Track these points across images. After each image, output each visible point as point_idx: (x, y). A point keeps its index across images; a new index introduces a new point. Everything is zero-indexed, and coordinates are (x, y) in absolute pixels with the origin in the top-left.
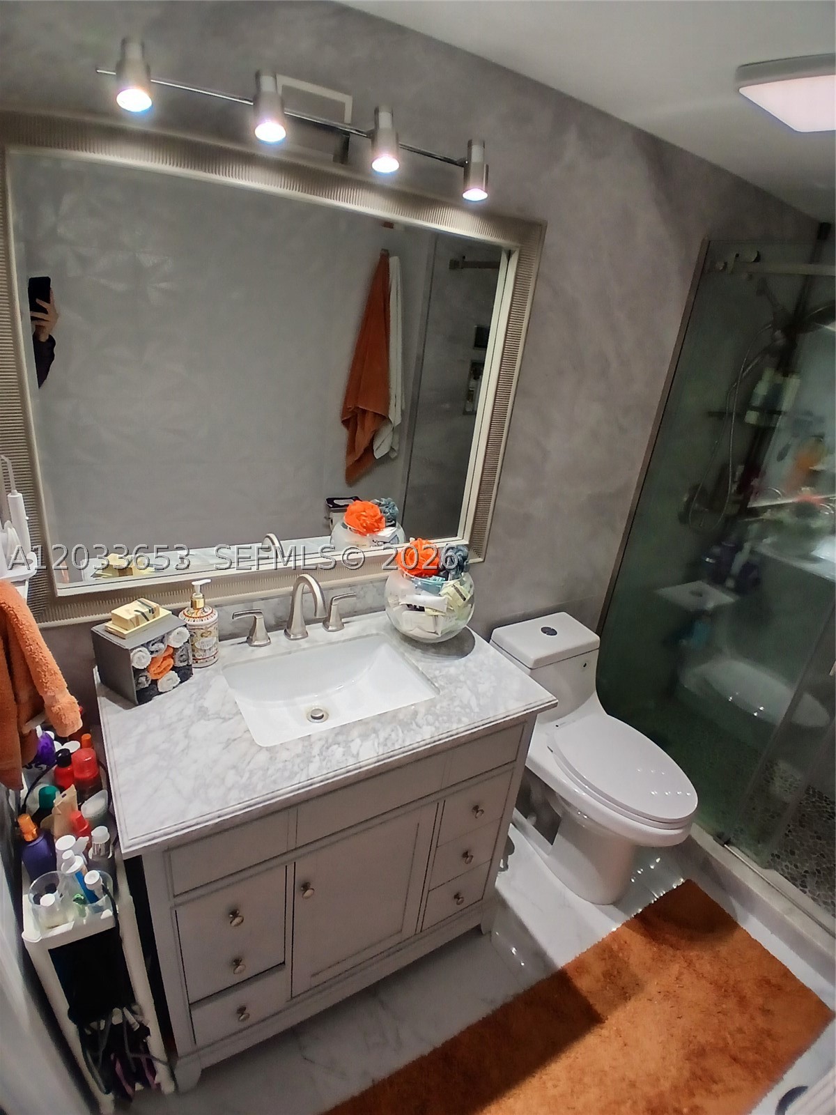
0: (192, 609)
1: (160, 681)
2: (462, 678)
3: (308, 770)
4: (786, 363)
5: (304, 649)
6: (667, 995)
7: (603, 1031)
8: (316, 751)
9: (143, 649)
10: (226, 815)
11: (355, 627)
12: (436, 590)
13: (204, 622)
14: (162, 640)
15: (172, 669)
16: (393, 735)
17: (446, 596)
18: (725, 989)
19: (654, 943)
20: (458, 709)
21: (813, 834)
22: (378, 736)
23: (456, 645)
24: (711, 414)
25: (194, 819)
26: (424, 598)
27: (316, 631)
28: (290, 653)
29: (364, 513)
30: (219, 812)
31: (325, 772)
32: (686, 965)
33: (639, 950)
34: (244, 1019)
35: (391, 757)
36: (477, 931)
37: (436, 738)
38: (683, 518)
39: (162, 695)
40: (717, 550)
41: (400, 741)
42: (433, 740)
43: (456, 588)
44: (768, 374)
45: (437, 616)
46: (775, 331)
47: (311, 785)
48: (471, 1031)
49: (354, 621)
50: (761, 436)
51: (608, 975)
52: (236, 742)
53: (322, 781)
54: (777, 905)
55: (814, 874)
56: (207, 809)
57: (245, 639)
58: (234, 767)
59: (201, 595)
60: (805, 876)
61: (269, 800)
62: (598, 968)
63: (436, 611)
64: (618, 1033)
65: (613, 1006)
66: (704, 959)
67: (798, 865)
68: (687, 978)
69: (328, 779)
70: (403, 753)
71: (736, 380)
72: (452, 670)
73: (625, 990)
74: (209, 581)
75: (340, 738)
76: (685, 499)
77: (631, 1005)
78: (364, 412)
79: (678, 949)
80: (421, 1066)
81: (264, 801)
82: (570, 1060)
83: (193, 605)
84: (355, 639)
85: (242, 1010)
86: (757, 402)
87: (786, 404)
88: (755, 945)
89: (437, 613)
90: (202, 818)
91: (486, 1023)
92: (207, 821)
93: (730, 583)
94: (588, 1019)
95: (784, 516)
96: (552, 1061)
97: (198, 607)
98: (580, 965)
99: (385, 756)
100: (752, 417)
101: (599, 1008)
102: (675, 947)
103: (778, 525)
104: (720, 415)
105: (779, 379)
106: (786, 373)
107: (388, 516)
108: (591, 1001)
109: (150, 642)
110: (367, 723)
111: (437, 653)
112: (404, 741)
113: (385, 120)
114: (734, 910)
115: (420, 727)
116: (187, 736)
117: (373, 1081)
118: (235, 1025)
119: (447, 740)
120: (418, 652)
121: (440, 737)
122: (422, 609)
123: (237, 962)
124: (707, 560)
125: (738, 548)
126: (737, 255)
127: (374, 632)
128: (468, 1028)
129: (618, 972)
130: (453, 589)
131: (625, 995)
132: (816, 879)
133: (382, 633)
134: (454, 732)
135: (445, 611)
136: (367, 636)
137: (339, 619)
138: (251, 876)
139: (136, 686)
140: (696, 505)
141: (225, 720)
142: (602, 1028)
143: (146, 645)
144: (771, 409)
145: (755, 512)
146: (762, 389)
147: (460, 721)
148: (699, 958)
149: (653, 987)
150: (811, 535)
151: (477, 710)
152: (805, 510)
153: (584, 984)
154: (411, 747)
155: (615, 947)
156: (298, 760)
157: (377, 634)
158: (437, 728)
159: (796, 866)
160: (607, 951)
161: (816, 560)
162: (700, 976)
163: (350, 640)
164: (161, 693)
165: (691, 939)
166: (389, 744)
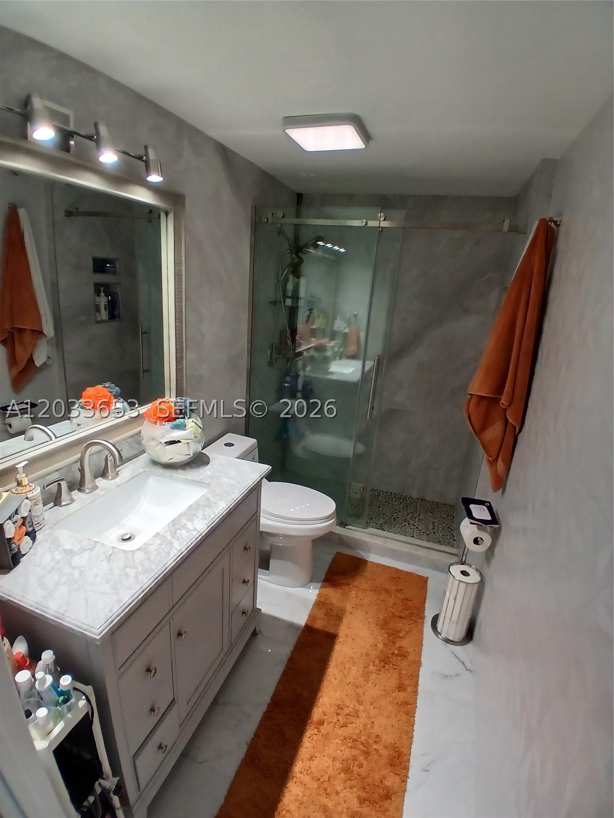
0: (20, 488)
1: (21, 545)
2: (217, 474)
3: (174, 547)
4: (296, 271)
5: (103, 496)
6: (356, 607)
7: (340, 639)
8: (169, 537)
9: (9, 521)
10: (146, 589)
11: (126, 471)
12: (182, 427)
13: (35, 493)
14: (16, 512)
15: (25, 535)
16: (206, 513)
17: (191, 429)
18: (377, 590)
19: (338, 588)
20: (228, 488)
21: (375, 507)
22: (198, 517)
23: (198, 461)
24: (271, 302)
25: (129, 599)
26: (176, 434)
27: (100, 482)
28: (94, 501)
29: (99, 395)
30: (142, 589)
31: (185, 544)
32: (356, 589)
33: (333, 595)
34: (165, 750)
35: (213, 522)
36: (255, 634)
37: (229, 505)
38: (270, 364)
39: (26, 556)
40: (288, 379)
41: (212, 513)
42: (228, 506)
43: (195, 423)
44: (291, 277)
45: (188, 443)
46: (291, 255)
47: (182, 553)
48: (281, 682)
49: (121, 470)
50: (293, 312)
51: (327, 614)
52: (113, 556)
53: (186, 549)
54: (379, 542)
55: (385, 523)
56: (133, 592)
57: (52, 504)
58: (127, 567)
59: (24, 475)
60: (382, 526)
61: (164, 571)
62: (321, 614)
63: (188, 439)
64: (347, 636)
65: (337, 626)
66: (362, 582)
67: (377, 522)
68: (360, 595)
69: (189, 547)
70: (218, 518)
71: (279, 282)
72: (208, 473)
73: (338, 616)
74: (27, 462)
75: (177, 526)
76: (269, 353)
77: (345, 621)
78: (20, 330)
79: (349, 584)
80: (267, 717)
81: (163, 572)
82: (334, 662)
83: (19, 484)
84: (132, 478)
85: (160, 747)
86: (289, 294)
87: (302, 293)
88: (379, 565)
89: (188, 441)
90: (134, 597)
91: (285, 674)
92: (138, 597)
93: (299, 395)
94: (331, 638)
95: (312, 353)
96: (327, 668)
97: (23, 485)
98: (312, 617)
99: (210, 523)
100: (289, 302)
101: (332, 631)
102: (348, 584)
103: (312, 358)
104: (274, 303)
105: (296, 280)
106: (298, 277)
107: (115, 394)
108: (327, 630)
109: (11, 515)
110: (185, 514)
111: (191, 467)
112: (214, 513)
113: (103, 130)
114: (362, 556)
115: (217, 504)
116: (74, 568)
117: (247, 744)
118: (161, 756)
119: (234, 504)
120: (180, 471)
121: (231, 503)
122: (179, 442)
123: (152, 710)
124: (286, 385)
125: (297, 376)
126: (272, 214)
127: (142, 470)
128: (278, 683)
129: (330, 610)
130: (193, 423)
131: (339, 618)
132: (387, 525)
133: (148, 469)
134: (235, 499)
135: (193, 438)
136: (138, 474)
137: (114, 469)
138: (150, 642)
139: (10, 551)
140: (275, 356)
141: (92, 550)
142: (339, 639)
143: (10, 518)
144: (296, 297)
145: (300, 354)
146: (290, 286)
147: (234, 493)
148: (360, 583)
149: (349, 608)
150: (327, 360)
151: (238, 485)
152: (320, 349)
153: (319, 625)
154: (220, 514)
155: (323, 600)
156: (164, 546)
157: (144, 471)
158: (226, 500)
159: (376, 524)
160: (320, 604)
161: (332, 373)
162: (364, 591)
163: (129, 480)
164: (24, 555)
165: (352, 577)
166: (207, 517)
